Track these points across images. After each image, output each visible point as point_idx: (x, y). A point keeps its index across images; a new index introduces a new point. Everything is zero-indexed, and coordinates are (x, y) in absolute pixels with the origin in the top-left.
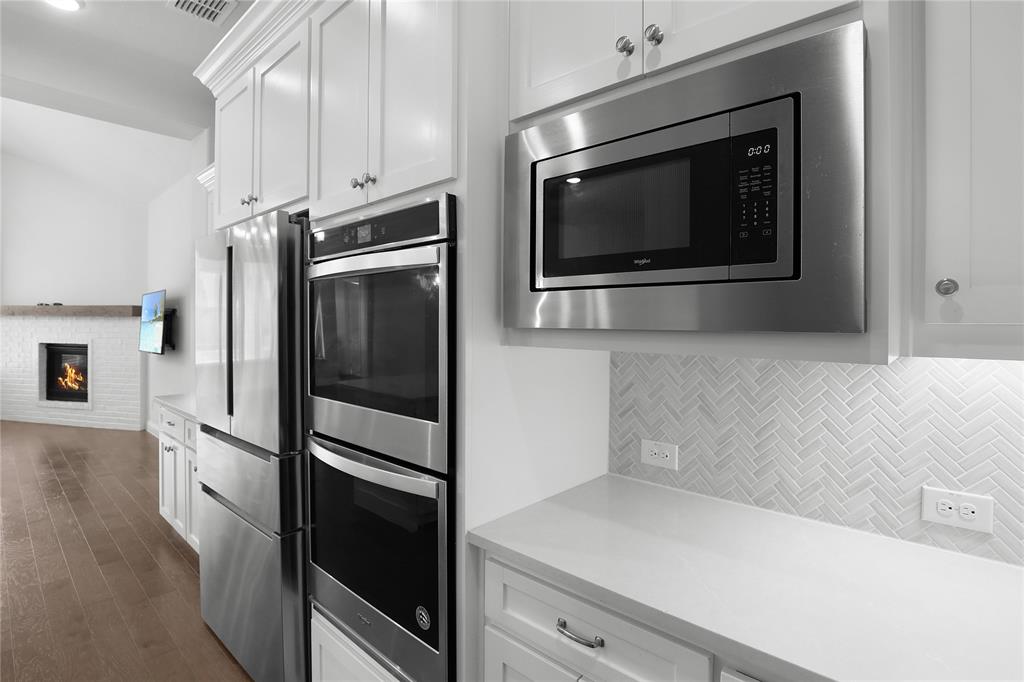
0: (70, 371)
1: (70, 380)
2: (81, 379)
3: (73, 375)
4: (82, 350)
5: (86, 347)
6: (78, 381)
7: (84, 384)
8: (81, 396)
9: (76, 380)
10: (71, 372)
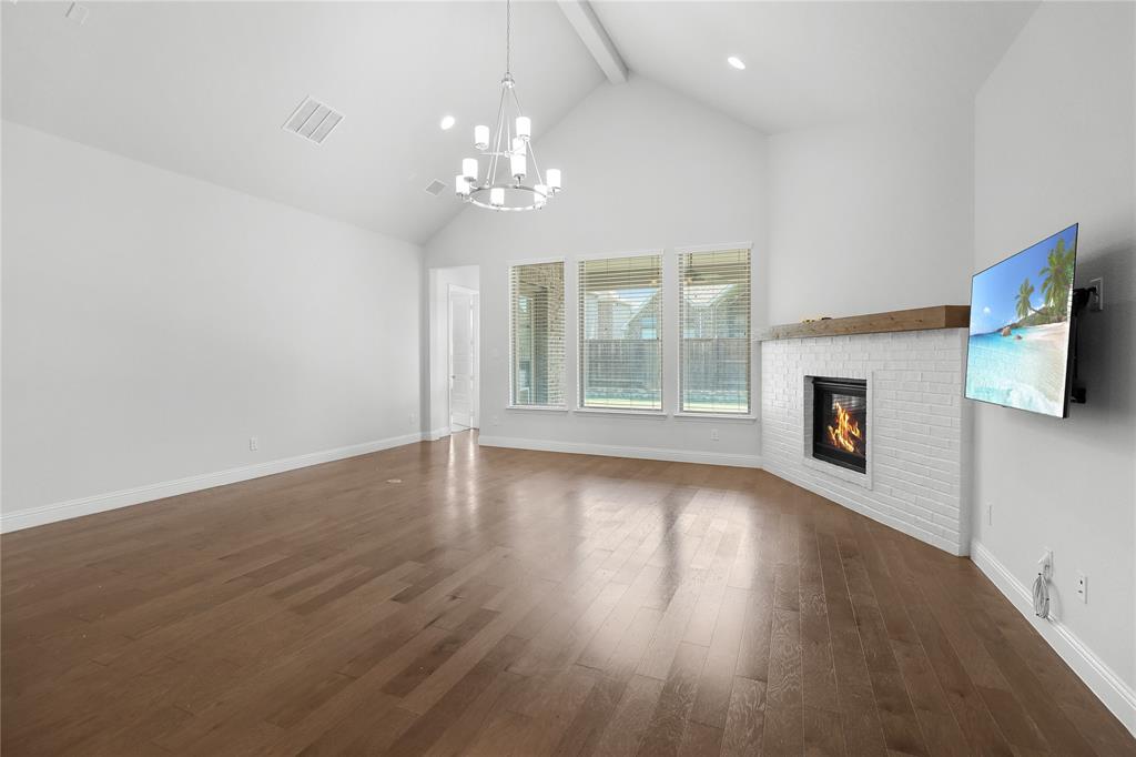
0: (841, 417)
1: (841, 434)
2: (857, 433)
3: (846, 425)
4: (857, 388)
5: (863, 383)
6: (853, 437)
7: (860, 443)
8: (857, 462)
9: (849, 433)
10: (844, 419)
